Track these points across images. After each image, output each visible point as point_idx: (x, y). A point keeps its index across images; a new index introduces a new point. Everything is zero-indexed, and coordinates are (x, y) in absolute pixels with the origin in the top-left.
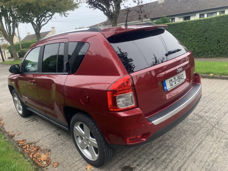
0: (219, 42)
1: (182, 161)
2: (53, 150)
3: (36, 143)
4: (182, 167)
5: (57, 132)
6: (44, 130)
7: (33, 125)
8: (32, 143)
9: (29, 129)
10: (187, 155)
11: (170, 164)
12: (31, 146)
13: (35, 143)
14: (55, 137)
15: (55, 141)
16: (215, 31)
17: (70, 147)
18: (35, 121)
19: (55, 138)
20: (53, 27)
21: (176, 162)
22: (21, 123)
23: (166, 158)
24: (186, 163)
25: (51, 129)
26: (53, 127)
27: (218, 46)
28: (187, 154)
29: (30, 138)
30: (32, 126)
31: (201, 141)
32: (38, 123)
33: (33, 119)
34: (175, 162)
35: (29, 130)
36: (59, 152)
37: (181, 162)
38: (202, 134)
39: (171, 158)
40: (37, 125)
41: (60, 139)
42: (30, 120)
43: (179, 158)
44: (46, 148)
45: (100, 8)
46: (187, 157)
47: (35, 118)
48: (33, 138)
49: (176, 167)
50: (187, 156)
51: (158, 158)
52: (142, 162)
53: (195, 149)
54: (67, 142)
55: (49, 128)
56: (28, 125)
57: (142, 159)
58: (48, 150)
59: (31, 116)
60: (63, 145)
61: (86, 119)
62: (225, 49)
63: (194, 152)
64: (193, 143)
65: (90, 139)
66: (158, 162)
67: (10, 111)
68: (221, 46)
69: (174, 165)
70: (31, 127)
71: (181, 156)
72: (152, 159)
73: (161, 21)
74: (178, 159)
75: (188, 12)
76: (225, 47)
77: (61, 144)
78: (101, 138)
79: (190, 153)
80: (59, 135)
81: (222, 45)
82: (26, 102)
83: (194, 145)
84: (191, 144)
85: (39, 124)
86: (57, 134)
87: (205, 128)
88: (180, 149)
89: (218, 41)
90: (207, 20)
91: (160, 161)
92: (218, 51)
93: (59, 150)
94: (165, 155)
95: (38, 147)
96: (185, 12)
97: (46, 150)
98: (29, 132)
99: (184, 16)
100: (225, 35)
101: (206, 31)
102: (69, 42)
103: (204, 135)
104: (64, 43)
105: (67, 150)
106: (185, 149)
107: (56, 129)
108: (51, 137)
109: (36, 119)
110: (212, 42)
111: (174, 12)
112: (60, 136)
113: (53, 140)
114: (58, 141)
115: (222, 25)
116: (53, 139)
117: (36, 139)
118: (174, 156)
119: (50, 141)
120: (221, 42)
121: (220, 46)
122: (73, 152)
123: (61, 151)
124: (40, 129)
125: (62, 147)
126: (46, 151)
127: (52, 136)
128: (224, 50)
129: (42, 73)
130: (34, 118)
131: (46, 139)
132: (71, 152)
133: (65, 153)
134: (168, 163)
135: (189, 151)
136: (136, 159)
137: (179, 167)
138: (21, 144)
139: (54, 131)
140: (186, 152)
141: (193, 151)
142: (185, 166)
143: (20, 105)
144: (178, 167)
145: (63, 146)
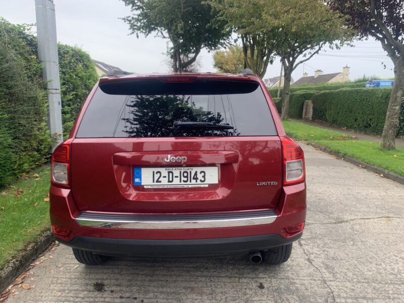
20: (347, 67)
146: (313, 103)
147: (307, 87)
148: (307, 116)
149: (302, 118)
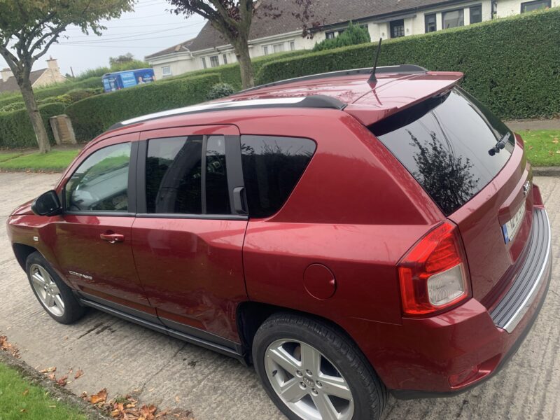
0: (494, 83)
1: (535, 398)
2: (196, 409)
3: (139, 394)
4: (543, 413)
5: (186, 357)
6: (145, 354)
7: (106, 345)
8: (128, 397)
9: (100, 357)
10: (539, 382)
11: (513, 410)
12: (129, 406)
13: (136, 395)
14: (184, 371)
15: (190, 384)
16: (485, 60)
17: (241, 397)
18: (106, 332)
19: (185, 374)
20: (51, 59)
21: (525, 403)
22: (67, 341)
23: (495, 396)
24: (547, 400)
25: (162, 351)
26: (165, 345)
27: (493, 94)
28: (539, 377)
29: (114, 383)
30: (104, 348)
31: (556, 341)
32: (118, 338)
33: (97, 327)
34: (522, 402)
35: (102, 360)
36: (215, 413)
37: (534, 400)
38: (550, 323)
39: (508, 393)
40: (117, 342)
41: (200, 377)
42: (88, 330)
43: (524, 390)
44: (175, 407)
45: (202, 11)
46: (544, 386)
47: (101, 324)
48: (123, 382)
49: (530, 414)
50: (542, 381)
51: (476, 396)
52: (445, 413)
53: (552, 363)
54: (226, 383)
55: (154, 348)
56: (91, 347)
57: (441, 404)
58: (185, 413)
59: (88, 319)
60: (220, 392)
61: (315, 332)
62: (509, 100)
63: (552, 371)
64: (540, 347)
65: (321, 378)
66: (482, 409)
67: (16, 310)
68: (500, 92)
69: (523, 411)
70: (104, 352)
71: (526, 384)
72: (465, 402)
73: (348, 38)
74: (524, 395)
75: (398, 9)
76: (509, 95)
77: (212, 392)
78: (364, 377)
79: (544, 375)
80: (193, 364)
81: (502, 91)
82: (82, 288)
83: (543, 352)
84: (536, 350)
85: (121, 340)
86: (186, 362)
87: (549, 307)
88: (517, 367)
89: (492, 82)
90: (463, 33)
91: (484, 404)
92: (494, 106)
93: (214, 409)
94: (490, 388)
95: (152, 406)
96: (391, 11)
97: (177, 411)
98: (105, 366)
99: (390, 19)
100: (508, 68)
101: (462, 59)
102: (241, 135)
103: (555, 324)
104: (223, 137)
105: (235, 405)
106: (530, 366)
107: (176, 350)
108: (174, 373)
109: (106, 325)
110: (478, 85)
111: (365, 11)
112: (197, 368)
113: (183, 382)
114: (200, 382)
115: (500, 45)
116: (180, 377)
117: (133, 383)
118: (511, 387)
119: (175, 386)
120: (498, 84)
121: (496, 93)
122: (254, 409)
123: (221, 409)
124: (131, 355)
125: (219, 399)
126: (178, 415)
127: (174, 370)
128: (506, 102)
129: (146, 214)
130: (99, 322)
131: (162, 380)
132: (250, 409)
133: (234, 413)
134: (505, 407)
135: (538, 368)
136: (426, 407)
137: (535, 415)
138: (98, 402)
139: (175, 356)
140: (535, 375)
141: (548, 368)
142: (548, 409)
143: (55, 294)
144: (534, 413)
145: (221, 395)
146: (71, 117)
147: (12, 97)
148: (63, 140)
149: (56, 144)
